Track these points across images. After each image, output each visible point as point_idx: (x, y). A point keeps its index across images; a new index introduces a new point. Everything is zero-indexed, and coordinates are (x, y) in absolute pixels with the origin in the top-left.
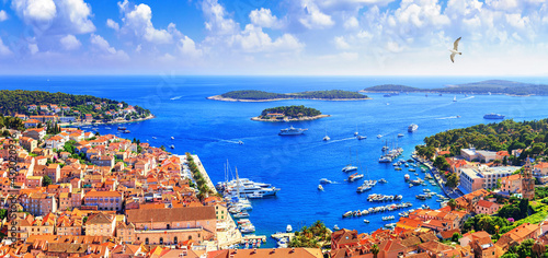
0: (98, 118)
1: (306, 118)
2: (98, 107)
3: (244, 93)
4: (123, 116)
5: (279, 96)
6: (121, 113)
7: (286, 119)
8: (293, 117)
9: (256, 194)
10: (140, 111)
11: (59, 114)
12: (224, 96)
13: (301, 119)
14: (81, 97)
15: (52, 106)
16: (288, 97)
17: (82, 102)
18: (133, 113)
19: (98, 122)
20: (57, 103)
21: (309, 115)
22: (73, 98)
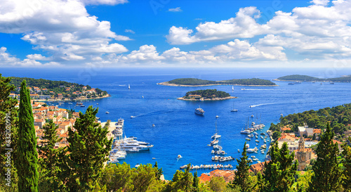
0: (66, 96)
1: (218, 99)
2: (68, 89)
3: (184, 80)
4: (85, 95)
5: (210, 82)
6: (84, 93)
7: (202, 99)
8: (208, 98)
9: (135, 149)
10: (99, 92)
11: (39, 93)
12: (170, 82)
13: (214, 99)
14: (56, 82)
15: (35, 88)
16: (217, 83)
17: (56, 86)
18: (94, 94)
19: (66, 99)
20: (39, 86)
21: (220, 97)
22: (50, 82)
